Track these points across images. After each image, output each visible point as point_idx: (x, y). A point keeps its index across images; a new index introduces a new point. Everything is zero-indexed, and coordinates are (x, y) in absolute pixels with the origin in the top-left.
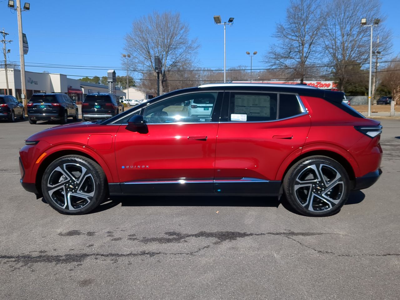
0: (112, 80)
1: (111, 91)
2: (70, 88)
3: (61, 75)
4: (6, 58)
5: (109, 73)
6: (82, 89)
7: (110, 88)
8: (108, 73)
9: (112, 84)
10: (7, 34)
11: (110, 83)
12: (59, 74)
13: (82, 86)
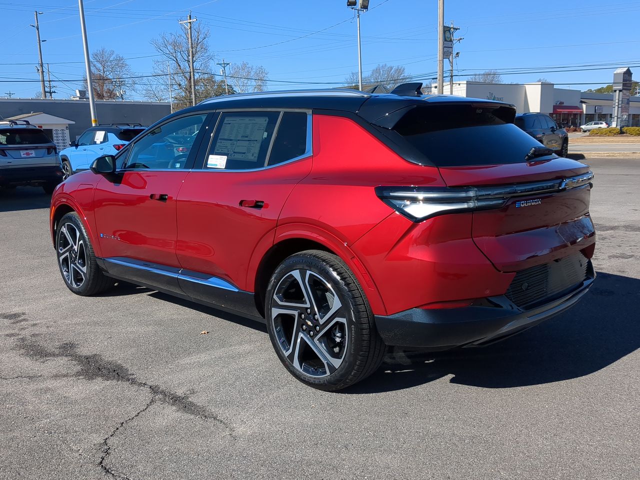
0: (621, 87)
1: (618, 106)
2: (558, 107)
3: (542, 84)
4: (452, 66)
5: (617, 74)
6: (582, 106)
7: (617, 101)
8: (615, 74)
9: (621, 93)
10: (457, 29)
11: (618, 92)
12: (540, 83)
13: (583, 100)
